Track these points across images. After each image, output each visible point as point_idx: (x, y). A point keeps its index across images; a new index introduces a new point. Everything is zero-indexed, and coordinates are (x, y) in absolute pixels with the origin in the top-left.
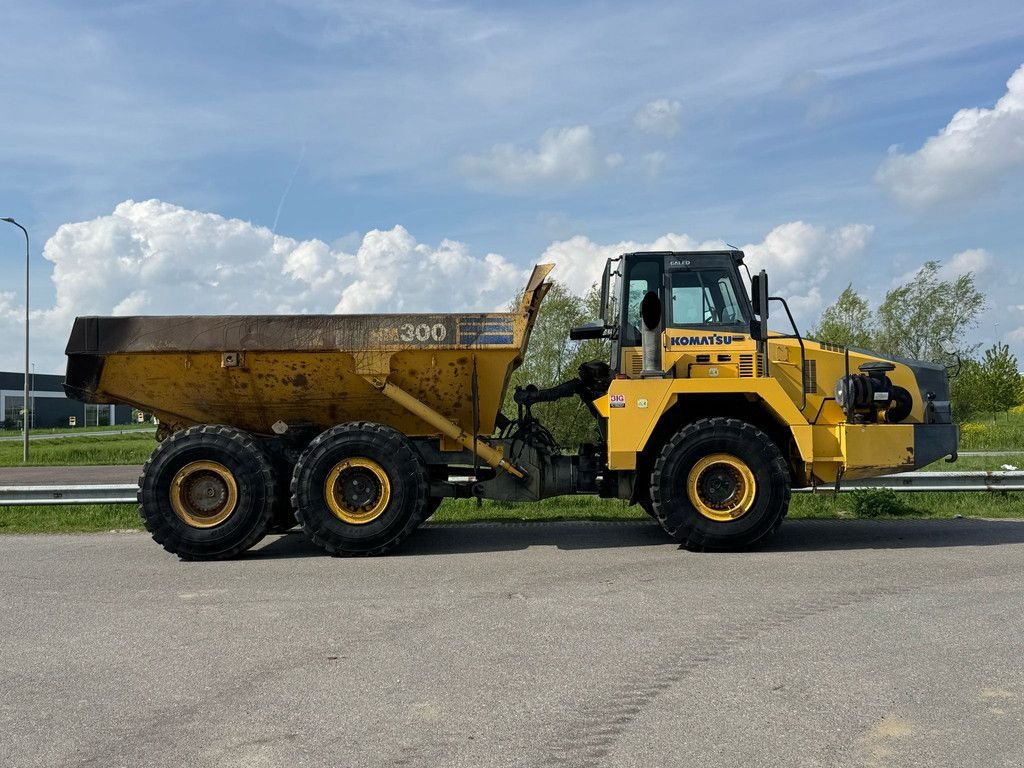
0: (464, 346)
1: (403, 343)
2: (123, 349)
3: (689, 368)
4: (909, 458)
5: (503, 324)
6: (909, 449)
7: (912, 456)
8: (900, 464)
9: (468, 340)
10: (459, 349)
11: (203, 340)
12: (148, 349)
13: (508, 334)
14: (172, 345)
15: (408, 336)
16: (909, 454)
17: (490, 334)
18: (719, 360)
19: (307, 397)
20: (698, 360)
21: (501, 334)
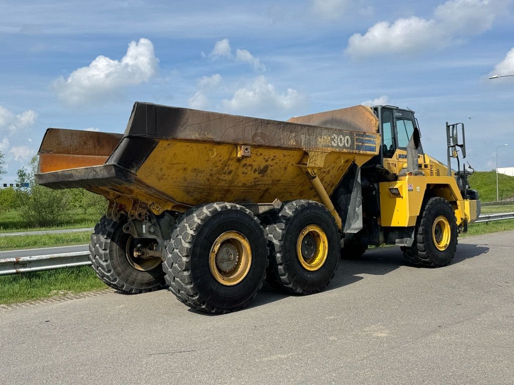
0: (357, 151)
1: (332, 146)
2: (175, 136)
5: (372, 139)
9: (359, 148)
10: (355, 153)
11: (231, 134)
12: (193, 137)
13: (374, 145)
14: (210, 136)
15: (335, 142)
17: (367, 145)
18: (425, 167)
19: (259, 183)
21: (372, 145)
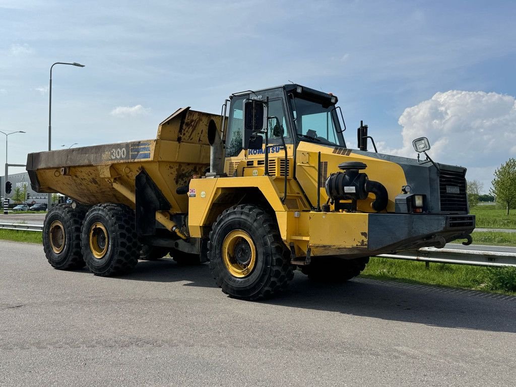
0: (132, 160)
1: (112, 160)
3: (243, 170)
4: (363, 241)
5: (146, 146)
6: (363, 234)
7: (366, 240)
8: (355, 245)
9: (134, 157)
10: (130, 162)
13: (149, 152)
15: (113, 155)
16: (363, 238)
17: (142, 153)
18: (258, 164)
20: (248, 165)
21: (146, 152)
